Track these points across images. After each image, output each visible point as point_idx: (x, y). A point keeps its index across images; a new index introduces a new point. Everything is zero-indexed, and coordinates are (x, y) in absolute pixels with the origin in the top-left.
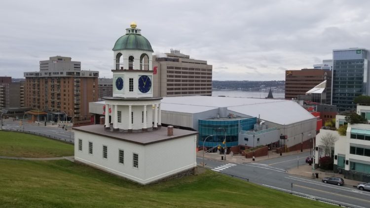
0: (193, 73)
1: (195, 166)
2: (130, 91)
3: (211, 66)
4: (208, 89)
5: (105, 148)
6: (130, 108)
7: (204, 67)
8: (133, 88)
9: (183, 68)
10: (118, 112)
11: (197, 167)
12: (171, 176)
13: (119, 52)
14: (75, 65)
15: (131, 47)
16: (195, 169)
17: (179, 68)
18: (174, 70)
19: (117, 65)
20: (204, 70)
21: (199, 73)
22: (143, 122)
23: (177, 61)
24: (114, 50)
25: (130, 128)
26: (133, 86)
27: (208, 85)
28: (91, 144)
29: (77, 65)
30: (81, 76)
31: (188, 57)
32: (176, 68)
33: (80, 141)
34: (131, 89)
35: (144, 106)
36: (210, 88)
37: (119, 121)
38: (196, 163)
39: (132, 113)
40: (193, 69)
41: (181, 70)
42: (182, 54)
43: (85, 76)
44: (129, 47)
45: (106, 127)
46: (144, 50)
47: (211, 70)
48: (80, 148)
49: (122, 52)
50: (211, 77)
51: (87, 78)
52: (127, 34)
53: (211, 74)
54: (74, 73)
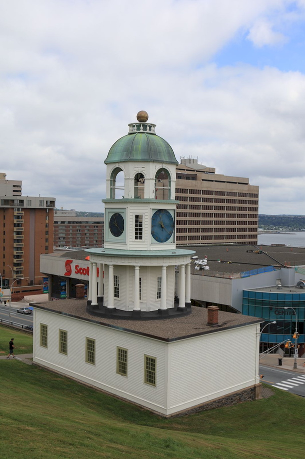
0: (222, 201)
1: (258, 382)
2: (136, 238)
3: (257, 188)
4: (251, 230)
5: (91, 344)
6: (137, 272)
7: (244, 189)
8: (141, 234)
9: (205, 192)
10: (115, 276)
11: (259, 386)
12: (215, 402)
13: (117, 165)
14: (14, 186)
15: (139, 157)
16: (257, 390)
17: (198, 192)
18: (188, 195)
19: (111, 189)
20: (244, 195)
21: (234, 201)
22: (159, 297)
23: (194, 178)
24: (106, 163)
25: (137, 309)
26: (141, 229)
27: (251, 223)
28: (63, 335)
29: (17, 187)
30: (25, 206)
31: (212, 171)
32: (192, 191)
33: (44, 329)
34: (139, 234)
35: (162, 267)
36: (255, 230)
37: (117, 294)
38: (258, 378)
39: (140, 279)
40: (222, 193)
41: (201, 196)
42: (201, 166)
43: (32, 207)
44: (135, 157)
45: (93, 304)
46: (162, 162)
47: (256, 196)
48: (44, 342)
49: (121, 166)
50: (256, 209)
51: (35, 209)
52: (130, 134)
53: (256, 202)
54: (13, 201)
